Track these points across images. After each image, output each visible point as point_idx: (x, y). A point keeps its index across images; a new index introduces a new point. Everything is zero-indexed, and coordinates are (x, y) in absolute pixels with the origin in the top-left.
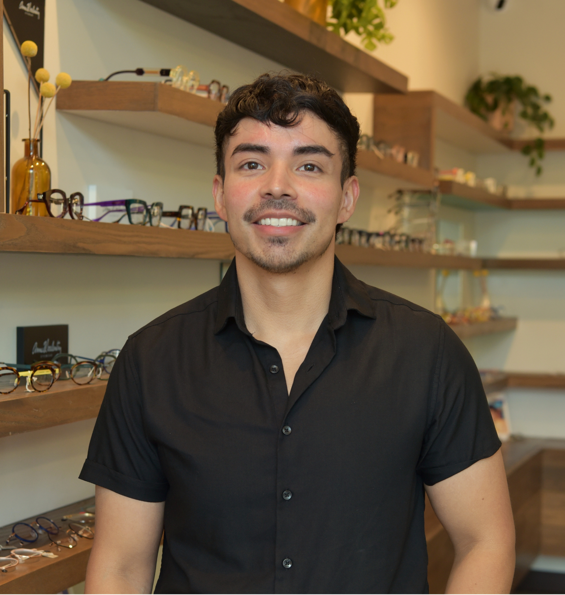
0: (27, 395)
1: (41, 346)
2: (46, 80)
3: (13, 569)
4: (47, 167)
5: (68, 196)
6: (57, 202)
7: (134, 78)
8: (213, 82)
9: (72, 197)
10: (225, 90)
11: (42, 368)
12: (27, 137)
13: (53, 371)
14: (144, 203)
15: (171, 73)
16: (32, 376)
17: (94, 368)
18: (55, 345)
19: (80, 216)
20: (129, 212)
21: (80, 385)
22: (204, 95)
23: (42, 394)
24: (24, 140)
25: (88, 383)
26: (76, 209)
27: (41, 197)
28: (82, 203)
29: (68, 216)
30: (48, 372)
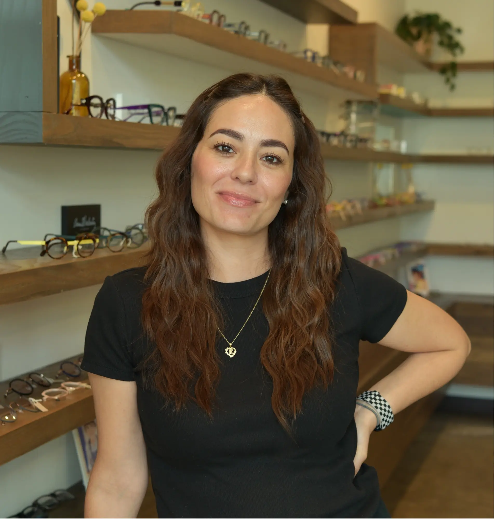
0: (73, 261)
1: (80, 221)
2: (84, 9)
3: (64, 398)
4: (86, 79)
5: (105, 101)
6: (96, 106)
7: (153, 8)
8: (215, 12)
9: (108, 101)
10: (223, 19)
11: (86, 238)
12: (70, 54)
13: (95, 241)
14: (162, 107)
15: (183, 4)
16: (78, 244)
17: (125, 239)
18: (91, 220)
19: (113, 117)
20: (150, 114)
21: (114, 252)
22: (207, 21)
23: (85, 259)
24: (68, 57)
25: (120, 251)
26: (110, 111)
27: (84, 101)
28: (115, 107)
29: (104, 117)
30: (90, 242)
